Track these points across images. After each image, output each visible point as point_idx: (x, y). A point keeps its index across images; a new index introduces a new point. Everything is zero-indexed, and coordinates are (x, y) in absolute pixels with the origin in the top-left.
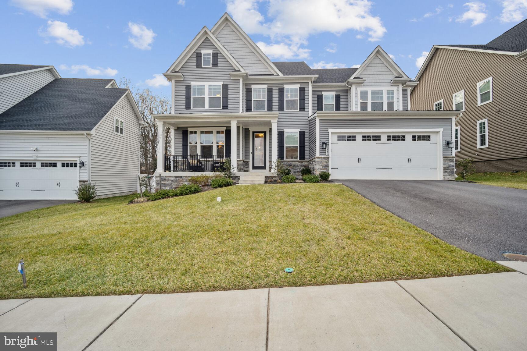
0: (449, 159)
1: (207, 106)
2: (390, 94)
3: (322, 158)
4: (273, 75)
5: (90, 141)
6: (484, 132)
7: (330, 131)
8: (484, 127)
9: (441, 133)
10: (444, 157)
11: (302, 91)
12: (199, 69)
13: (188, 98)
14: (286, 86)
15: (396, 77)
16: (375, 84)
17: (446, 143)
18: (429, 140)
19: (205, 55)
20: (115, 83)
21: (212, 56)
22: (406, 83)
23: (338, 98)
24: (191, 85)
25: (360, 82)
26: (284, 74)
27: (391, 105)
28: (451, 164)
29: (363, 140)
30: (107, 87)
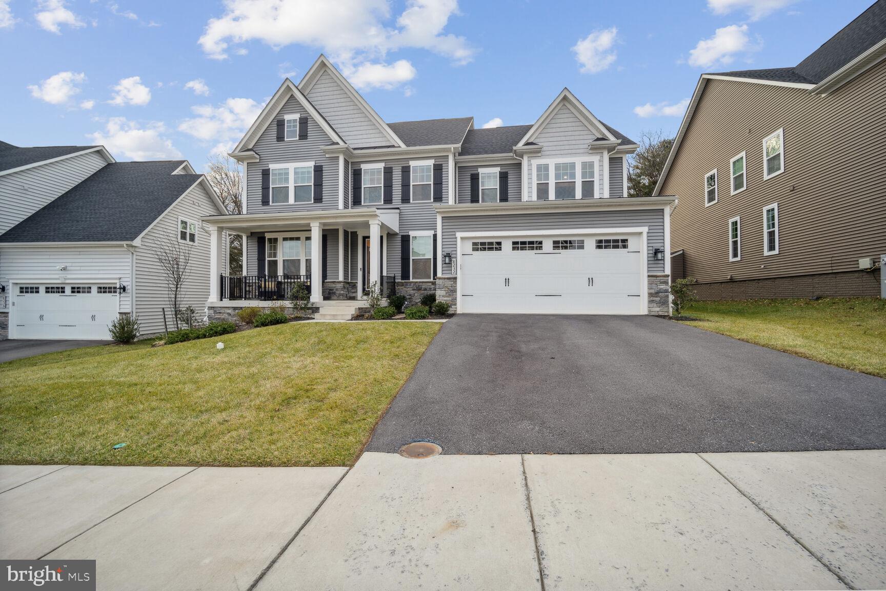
0: (658, 278)
1: (291, 200)
2: (588, 168)
3: (445, 278)
4: (393, 146)
5: (134, 256)
6: (773, 227)
7: (459, 235)
8: (773, 217)
9: (645, 235)
10: (649, 276)
11: (438, 170)
12: (281, 144)
13: (265, 188)
14: (412, 164)
15: (598, 139)
16: (562, 152)
17: (654, 251)
18: (625, 247)
19: (289, 121)
20: (189, 165)
21: (299, 123)
22: (616, 149)
23: (504, 177)
24: (269, 169)
25: (534, 150)
26: (408, 145)
27: (588, 187)
28: (663, 287)
29: (514, 249)
30: (173, 174)
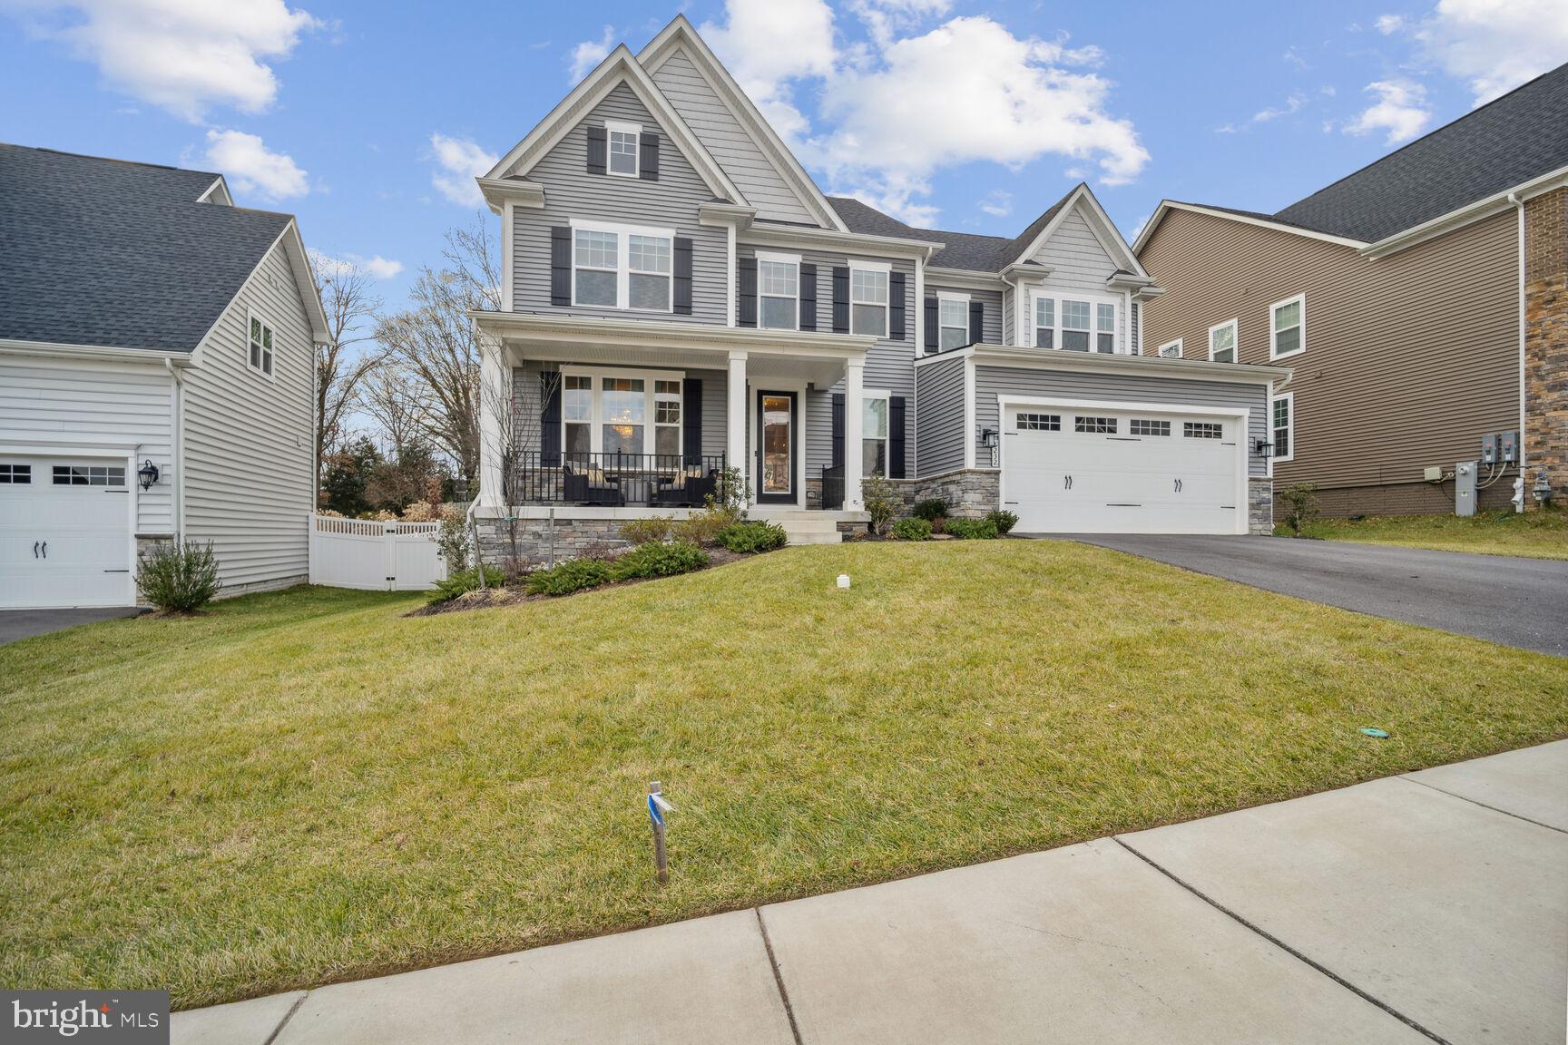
0: (1261, 483)
1: (623, 301)
2: (1105, 311)
3: (982, 473)
4: (818, 226)
5: (182, 390)
6: (1285, 422)
7: (1003, 399)
8: (1285, 413)
9: (1246, 420)
10: (1251, 480)
11: (898, 282)
12: (595, 178)
13: (560, 267)
14: (854, 265)
15: (1119, 272)
16: (1072, 284)
17: (1256, 444)
18: (1219, 435)
19: (616, 136)
20: (223, 187)
21: (641, 144)
22: (1142, 289)
23: (976, 311)
24: (570, 228)
25: (1037, 276)
26: (852, 229)
27: (1106, 342)
28: (1266, 495)
29: (1079, 429)
30: (201, 200)
